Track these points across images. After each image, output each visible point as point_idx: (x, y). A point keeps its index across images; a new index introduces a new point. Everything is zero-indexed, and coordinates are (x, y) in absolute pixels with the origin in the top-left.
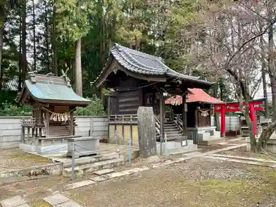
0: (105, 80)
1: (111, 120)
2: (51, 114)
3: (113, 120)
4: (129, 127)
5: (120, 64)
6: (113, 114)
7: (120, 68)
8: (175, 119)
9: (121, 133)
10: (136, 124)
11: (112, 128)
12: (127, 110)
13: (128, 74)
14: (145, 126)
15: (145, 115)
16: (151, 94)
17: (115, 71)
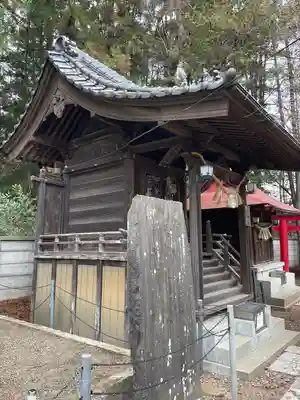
0: (30, 137)
1: (43, 248)
3: (50, 248)
4: (93, 269)
5: (71, 85)
6: (50, 231)
7: (72, 99)
8: (216, 246)
9: (69, 288)
10: (118, 263)
11: (45, 270)
12: (90, 221)
13: (94, 111)
14: (159, 276)
15: (159, 232)
16: (157, 180)
17: (58, 111)
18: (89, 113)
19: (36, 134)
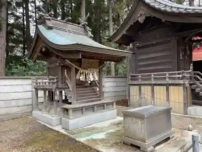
0: (124, 32)
2: (77, 71)
3: (135, 80)
7: (150, 14)
13: (164, 19)
17: (141, 20)
18: (161, 20)
19: (127, 31)
